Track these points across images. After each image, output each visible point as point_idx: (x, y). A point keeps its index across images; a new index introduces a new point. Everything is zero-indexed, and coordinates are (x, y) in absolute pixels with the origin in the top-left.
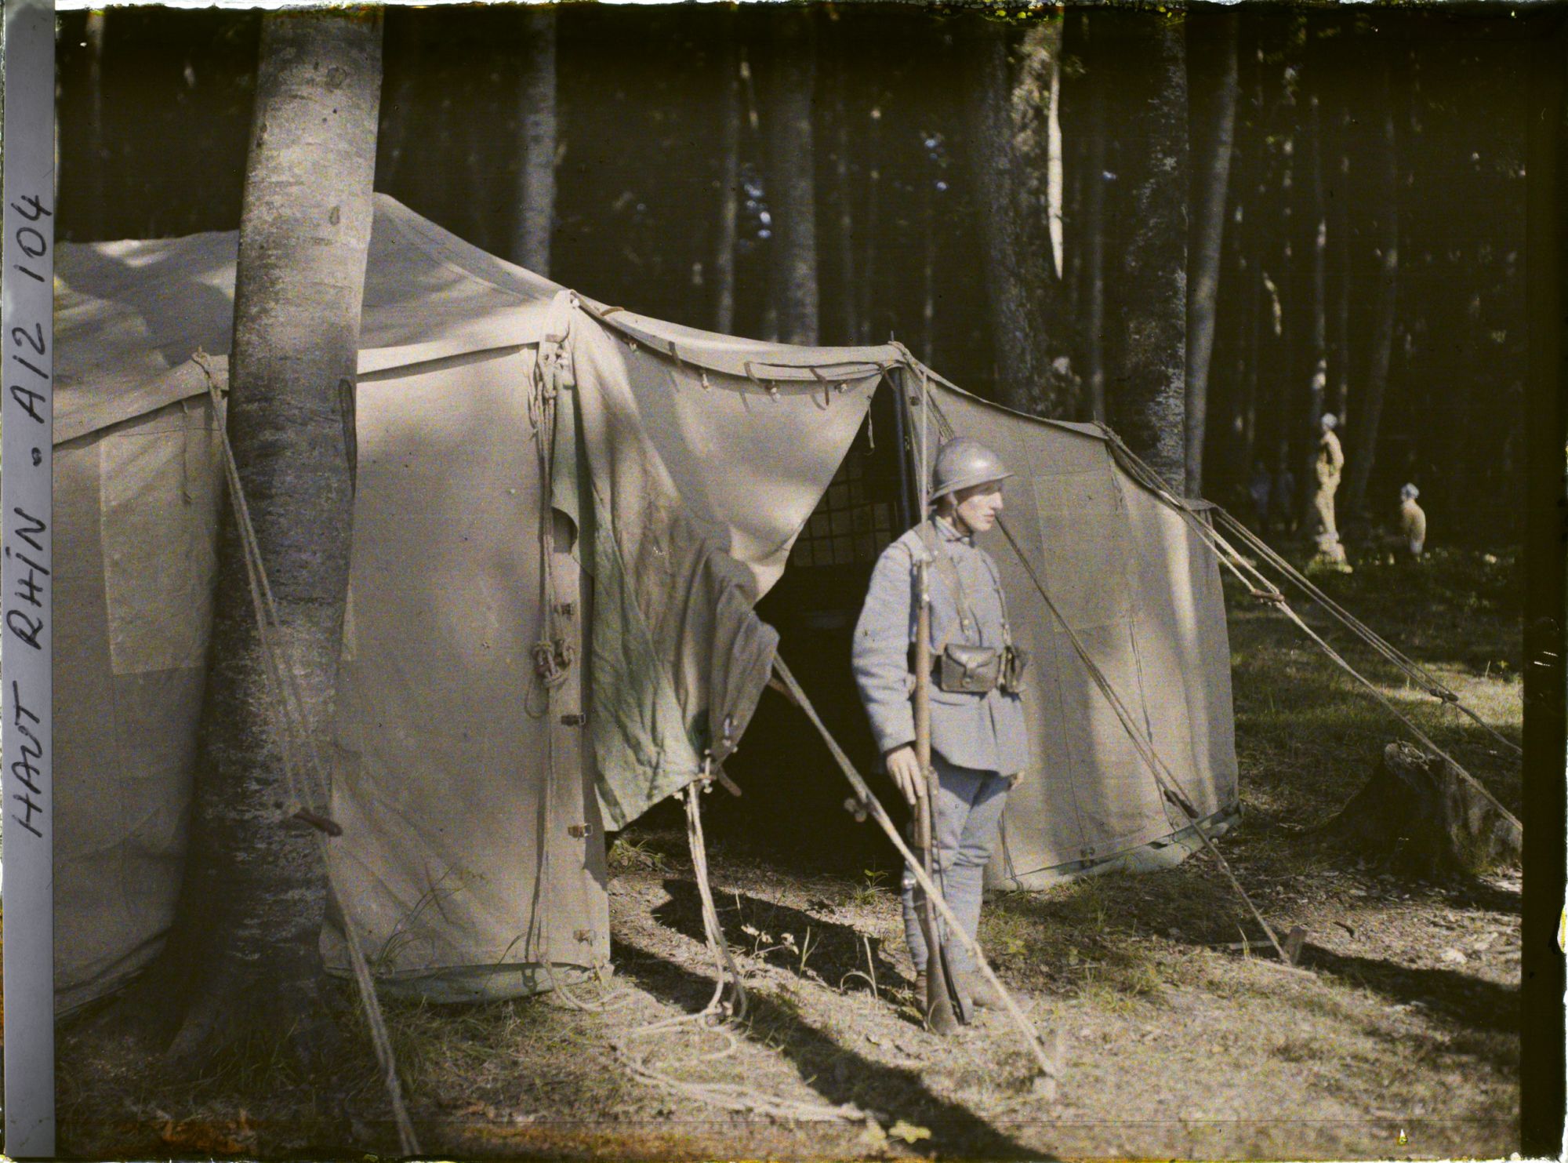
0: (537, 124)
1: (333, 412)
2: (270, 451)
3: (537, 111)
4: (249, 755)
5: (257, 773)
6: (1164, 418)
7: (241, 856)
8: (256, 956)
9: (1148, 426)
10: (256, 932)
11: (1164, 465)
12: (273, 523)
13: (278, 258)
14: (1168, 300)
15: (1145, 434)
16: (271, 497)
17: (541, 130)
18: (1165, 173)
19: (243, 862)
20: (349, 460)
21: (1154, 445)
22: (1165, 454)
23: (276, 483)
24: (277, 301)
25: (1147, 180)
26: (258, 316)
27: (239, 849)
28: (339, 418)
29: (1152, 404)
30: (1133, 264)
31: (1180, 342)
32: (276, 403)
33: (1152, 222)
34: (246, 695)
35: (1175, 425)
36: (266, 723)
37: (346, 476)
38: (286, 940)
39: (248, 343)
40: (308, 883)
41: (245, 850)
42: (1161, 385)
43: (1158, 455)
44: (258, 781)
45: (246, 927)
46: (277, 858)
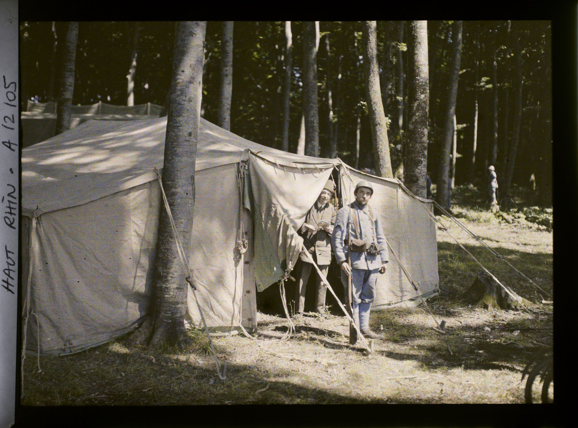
0: (226, 70)
1: (190, 184)
2: (174, 194)
3: (227, 66)
4: (168, 271)
5: (170, 275)
6: (420, 173)
7: (166, 296)
8: (170, 321)
9: (415, 176)
10: (170, 315)
11: (420, 188)
12: (175, 212)
13: (176, 145)
14: (422, 137)
15: (414, 178)
16: (174, 205)
17: (228, 72)
18: (421, 99)
19: (167, 297)
20: (193, 196)
21: (417, 182)
22: (420, 184)
23: (176, 202)
24: (176, 156)
25: (415, 101)
26: (171, 159)
27: (166, 294)
28: (190, 185)
29: (417, 169)
30: (411, 127)
31: (425, 150)
32: (176, 182)
33: (417, 114)
34: (168, 255)
35: (424, 176)
36: (173, 262)
37: (192, 200)
38: (177, 317)
39: (168, 166)
40: (183, 303)
41: (168, 294)
42: (419, 163)
43: (418, 185)
44: (171, 277)
45: (168, 314)
46: (175, 297)
